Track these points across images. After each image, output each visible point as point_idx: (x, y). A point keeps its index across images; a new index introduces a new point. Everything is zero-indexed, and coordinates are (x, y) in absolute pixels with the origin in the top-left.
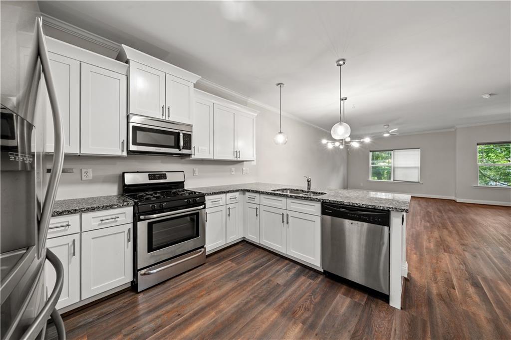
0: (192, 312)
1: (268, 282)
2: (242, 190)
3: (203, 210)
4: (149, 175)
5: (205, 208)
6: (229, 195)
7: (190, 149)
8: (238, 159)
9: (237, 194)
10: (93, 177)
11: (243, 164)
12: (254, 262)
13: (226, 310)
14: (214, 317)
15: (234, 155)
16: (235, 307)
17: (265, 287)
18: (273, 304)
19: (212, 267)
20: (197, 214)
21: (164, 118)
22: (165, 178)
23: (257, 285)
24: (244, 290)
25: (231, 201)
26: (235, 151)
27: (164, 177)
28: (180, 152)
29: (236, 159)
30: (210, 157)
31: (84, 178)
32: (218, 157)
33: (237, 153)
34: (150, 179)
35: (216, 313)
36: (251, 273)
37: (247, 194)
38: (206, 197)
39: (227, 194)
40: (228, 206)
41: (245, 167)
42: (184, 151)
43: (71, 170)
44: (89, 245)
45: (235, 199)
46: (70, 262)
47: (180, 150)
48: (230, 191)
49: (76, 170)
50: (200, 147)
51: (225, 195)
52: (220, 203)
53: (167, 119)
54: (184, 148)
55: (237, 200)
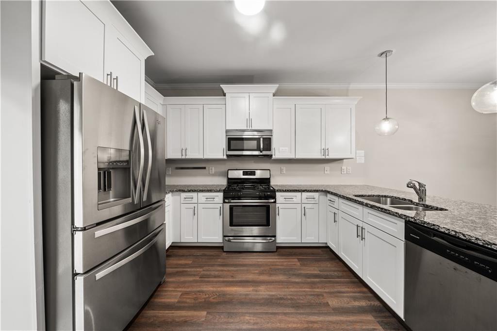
1: (318, 295)
2: (322, 191)
3: (274, 204)
4: (243, 172)
5: (275, 202)
6: (305, 195)
7: (270, 150)
8: (327, 157)
9: (316, 195)
10: (215, 172)
11: (343, 163)
13: (261, 293)
14: (250, 291)
15: (321, 153)
16: (269, 295)
17: (311, 297)
18: (304, 316)
20: (268, 208)
21: (248, 128)
22: (255, 175)
23: (304, 291)
24: (287, 288)
25: (308, 201)
26: (322, 148)
27: (253, 173)
28: (261, 154)
29: (324, 157)
30: (292, 156)
31: (210, 173)
32: (300, 155)
33: (325, 151)
34: (243, 175)
35: (253, 290)
36: (309, 278)
37: (330, 196)
38: (277, 193)
39: (303, 193)
40: (303, 206)
41: (345, 166)
42: (265, 153)
43: (205, 168)
44: (201, 212)
45: (313, 199)
46: (193, 218)
47: (261, 152)
48: (306, 190)
49: (207, 168)
50: (281, 148)
51: (300, 193)
52: (293, 201)
53: (250, 128)
54: (264, 150)
55: (316, 201)
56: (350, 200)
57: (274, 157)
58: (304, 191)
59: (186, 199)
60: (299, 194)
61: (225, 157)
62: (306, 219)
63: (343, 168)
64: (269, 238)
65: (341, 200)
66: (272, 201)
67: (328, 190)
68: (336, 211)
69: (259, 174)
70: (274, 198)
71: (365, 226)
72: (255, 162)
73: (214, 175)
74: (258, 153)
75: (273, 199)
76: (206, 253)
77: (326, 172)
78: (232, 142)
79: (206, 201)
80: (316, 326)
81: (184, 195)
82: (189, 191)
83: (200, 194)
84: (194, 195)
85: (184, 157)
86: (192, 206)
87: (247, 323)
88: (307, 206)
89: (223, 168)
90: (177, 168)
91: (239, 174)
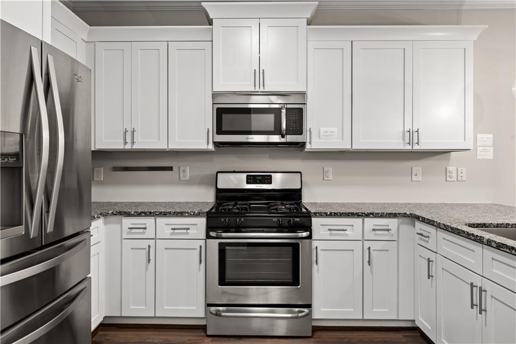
2: (405, 215)
3: (307, 241)
4: (247, 176)
5: (310, 237)
6: (370, 222)
7: (301, 133)
8: (416, 147)
9: (393, 223)
10: (190, 177)
11: (449, 159)
15: (404, 139)
20: (295, 248)
21: (257, 89)
22: (270, 183)
25: (376, 235)
26: (407, 129)
27: (268, 180)
28: (283, 140)
29: (409, 147)
30: (346, 145)
31: (182, 178)
32: (361, 144)
33: (412, 134)
34: (248, 183)
37: (419, 225)
38: (313, 219)
39: (366, 220)
40: (367, 244)
41: (453, 165)
42: (290, 138)
43: (170, 169)
44: (163, 256)
45: (386, 232)
46: (147, 269)
47: (283, 137)
48: (372, 214)
49: (174, 169)
50: (323, 130)
51: (360, 220)
52: (347, 235)
53: (262, 89)
54: (289, 132)
55: (392, 235)
56: (458, 234)
57: (308, 146)
58: (368, 215)
59: (133, 231)
60: (358, 221)
61: (211, 147)
62: (372, 272)
63: (450, 168)
64: (297, 309)
65: (442, 234)
66: (305, 234)
67: (418, 213)
68: (432, 256)
69: (278, 182)
70: (308, 228)
71: (487, 285)
72: (271, 157)
73: (190, 182)
74: (276, 138)
75: (306, 231)
76: (171, 338)
77: (414, 178)
78: (224, 116)
79: (172, 234)
81: (128, 222)
82: (139, 214)
83: (161, 221)
84: (149, 221)
85: (128, 147)
86: (144, 243)
88: (374, 246)
89: (208, 168)
90: (116, 169)
91: (239, 182)
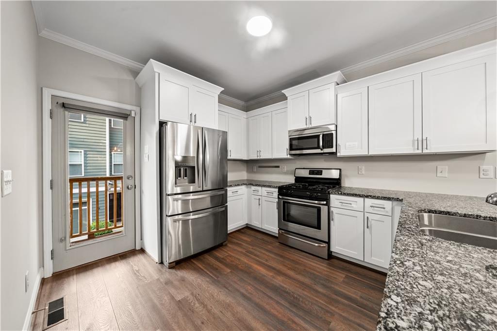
0: (270, 264)
1: (327, 311)
2: (397, 199)
3: (327, 207)
4: (310, 171)
5: (328, 205)
6: (370, 201)
7: (332, 147)
8: (425, 151)
9: (387, 204)
10: (286, 171)
11: (484, 159)
12: (361, 297)
13: (275, 280)
14: (268, 275)
15: (413, 146)
16: (281, 286)
18: (293, 314)
19: (326, 266)
20: (318, 209)
21: (308, 126)
23: (316, 300)
24: (303, 290)
27: (320, 173)
28: (322, 152)
29: (419, 152)
30: (364, 152)
31: (283, 171)
33: (423, 141)
34: (310, 174)
35: (271, 276)
36: (336, 295)
38: (331, 195)
39: (366, 199)
40: (367, 215)
41: (487, 166)
42: (326, 150)
43: (278, 167)
44: (264, 203)
45: (383, 209)
46: (259, 208)
47: (322, 150)
48: (371, 196)
49: (280, 167)
50: (347, 144)
51: (362, 199)
52: (353, 207)
53: (310, 126)
54: (324, 147)
55: (387, 212)
57: (338, 154)
58: (367, 197)
59: (255, 191)
60: (360, 200)
61: (289, 156)
62: (371, 233)
63: (483, 167)
64: (320, 242)
66: (325, 202)
70: (328, 200)
72: (325, 161)
73: (286, 173)
74: (318, 151)
76: (265, 238)
77: (439, 174)
78: (293, 142)
79: (267, 195)
80: (294, 326)
81: (253, 188)
82: (256, 185)
83: (264, 189)
84: (259, 188)
86: (258, 197)
87: (246, 290)
88: (371, 217)
89: (292, 166)
90: (260, 167)
91: (305, 174)
